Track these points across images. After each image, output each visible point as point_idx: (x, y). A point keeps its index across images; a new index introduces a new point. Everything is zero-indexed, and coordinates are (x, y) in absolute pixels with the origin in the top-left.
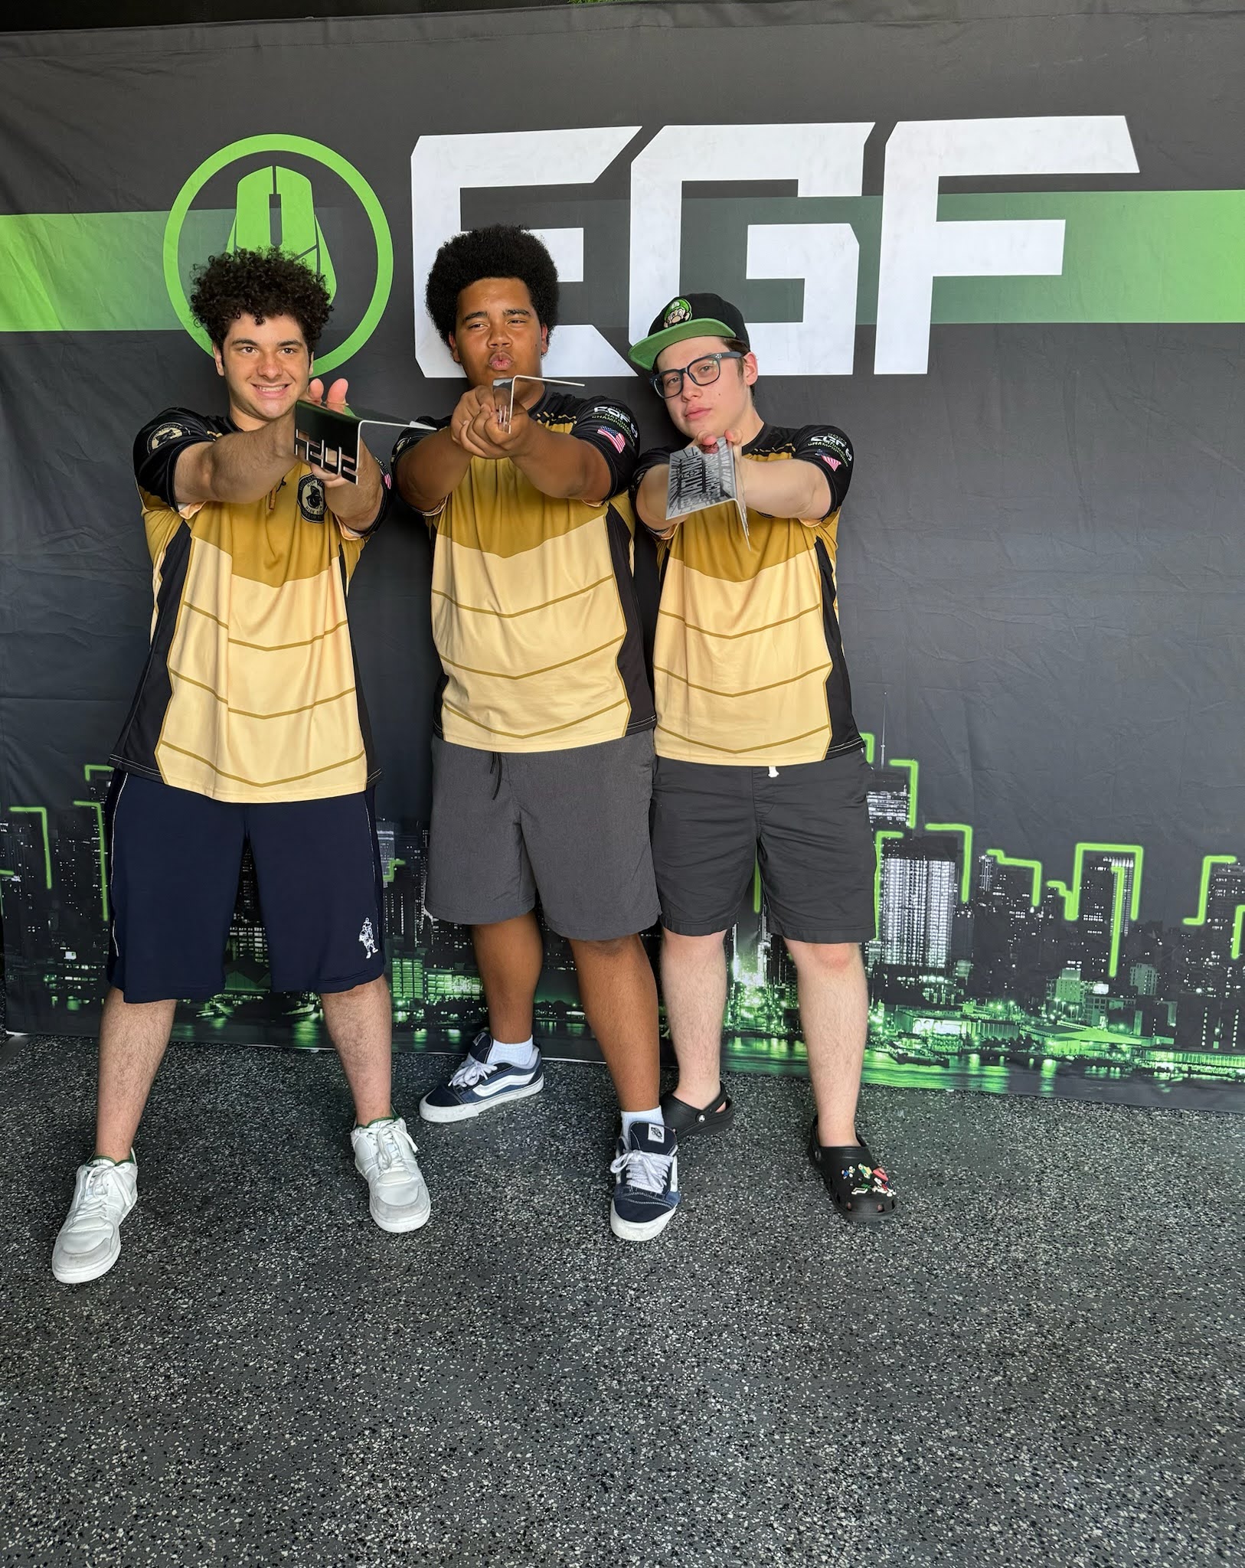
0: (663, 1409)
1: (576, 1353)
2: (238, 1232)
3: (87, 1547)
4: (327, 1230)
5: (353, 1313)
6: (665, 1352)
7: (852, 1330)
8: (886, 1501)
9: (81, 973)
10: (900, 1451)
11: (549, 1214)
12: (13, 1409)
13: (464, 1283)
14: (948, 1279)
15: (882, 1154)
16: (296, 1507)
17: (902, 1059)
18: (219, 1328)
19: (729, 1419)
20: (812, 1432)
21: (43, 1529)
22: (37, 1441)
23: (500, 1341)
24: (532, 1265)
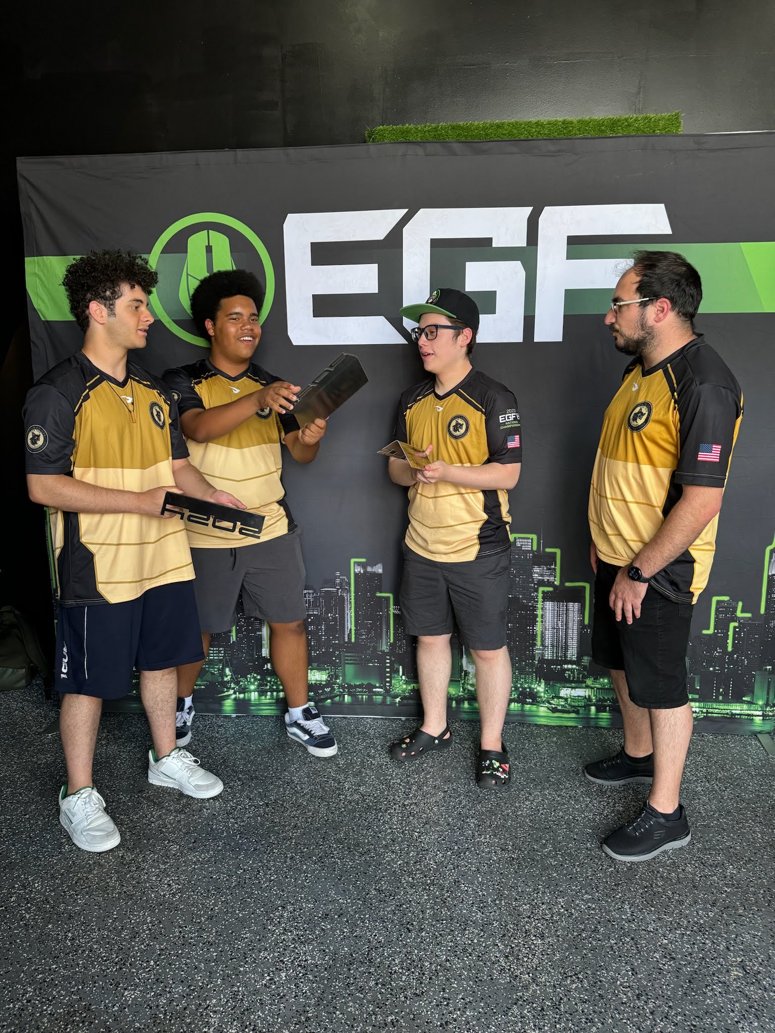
0: (437, 891)
1: (389, 865)
2: (200, 811)
3: (134, 970)
4: (249, 808)
5: (267, 849)
7: (534, 848)
8: (556, 931)
12: (86, 904)
13: (326, 832)
14: (583, 822)
16: (245, 946)
17: (554, 710)
18: (195, 859)
19: (472, 894)
20: (516, 899)
21: (110, 963)
22: (102, 919)
23: (348, 860)
24: (362, 822)
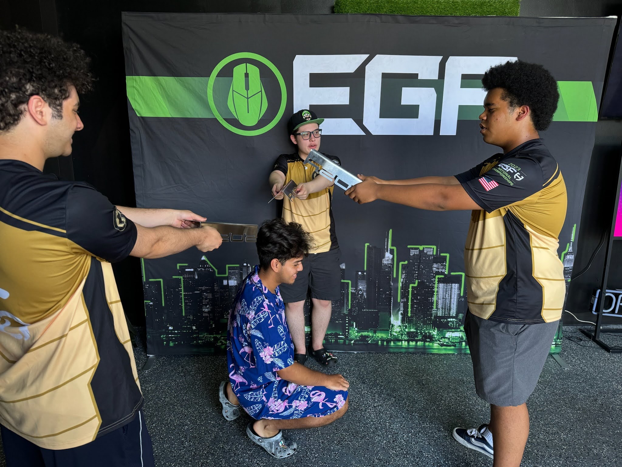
1: (379, 444)
5: (306, 438)
6: (405, 441)
9: (175, 334)
10: (482, 463)
11: (353, 402)
13: (336, 425)
15: (444, 375)
17: (442, 345)
19: (431, 458)
20: (456, 460)
23: (355, 442)
